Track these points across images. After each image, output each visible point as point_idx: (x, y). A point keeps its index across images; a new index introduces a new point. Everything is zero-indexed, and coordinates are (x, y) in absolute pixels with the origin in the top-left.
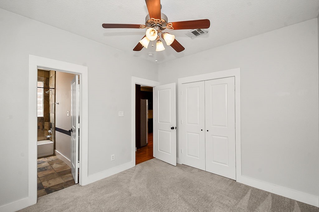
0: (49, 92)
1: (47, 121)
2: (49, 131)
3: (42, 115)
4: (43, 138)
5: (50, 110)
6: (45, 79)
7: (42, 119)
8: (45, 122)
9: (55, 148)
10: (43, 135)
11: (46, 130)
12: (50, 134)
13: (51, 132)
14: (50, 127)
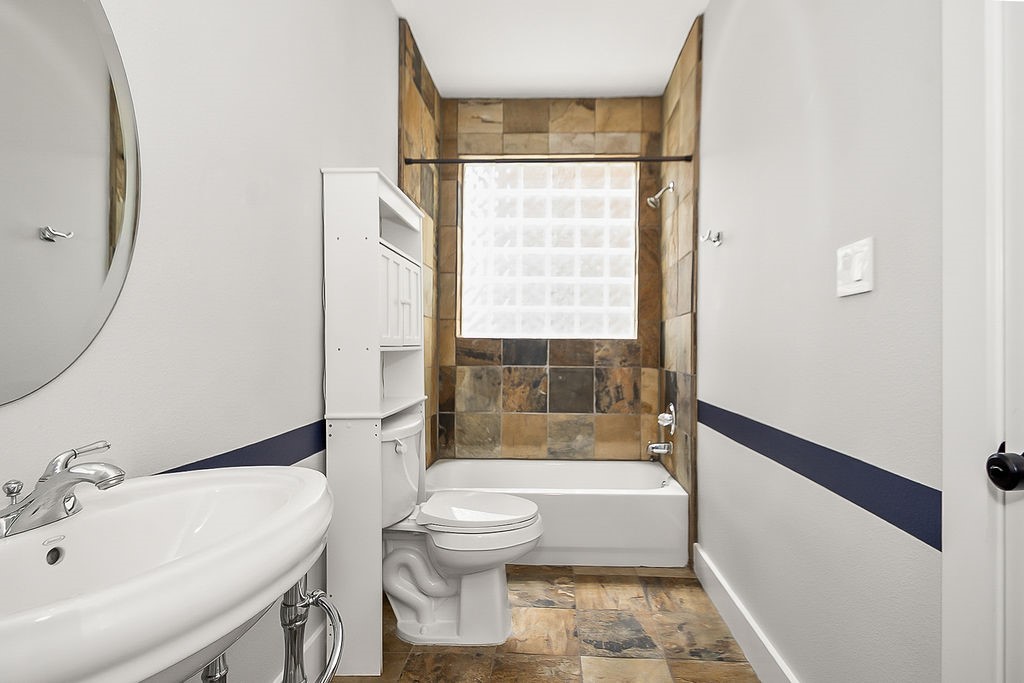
0: (661, 199)
1: (650, 361)
2: (665, 419)
3: (630, 333)
4: (632, 449)
5: (667, 300)
6: (645, 138)
7: (630, 352)
8: (643, 369)
9: (694, 536)
10: (637, 433)
11: (648, 409)
12: (665, 435)
13: (669, 426)
14: (667, 397)
